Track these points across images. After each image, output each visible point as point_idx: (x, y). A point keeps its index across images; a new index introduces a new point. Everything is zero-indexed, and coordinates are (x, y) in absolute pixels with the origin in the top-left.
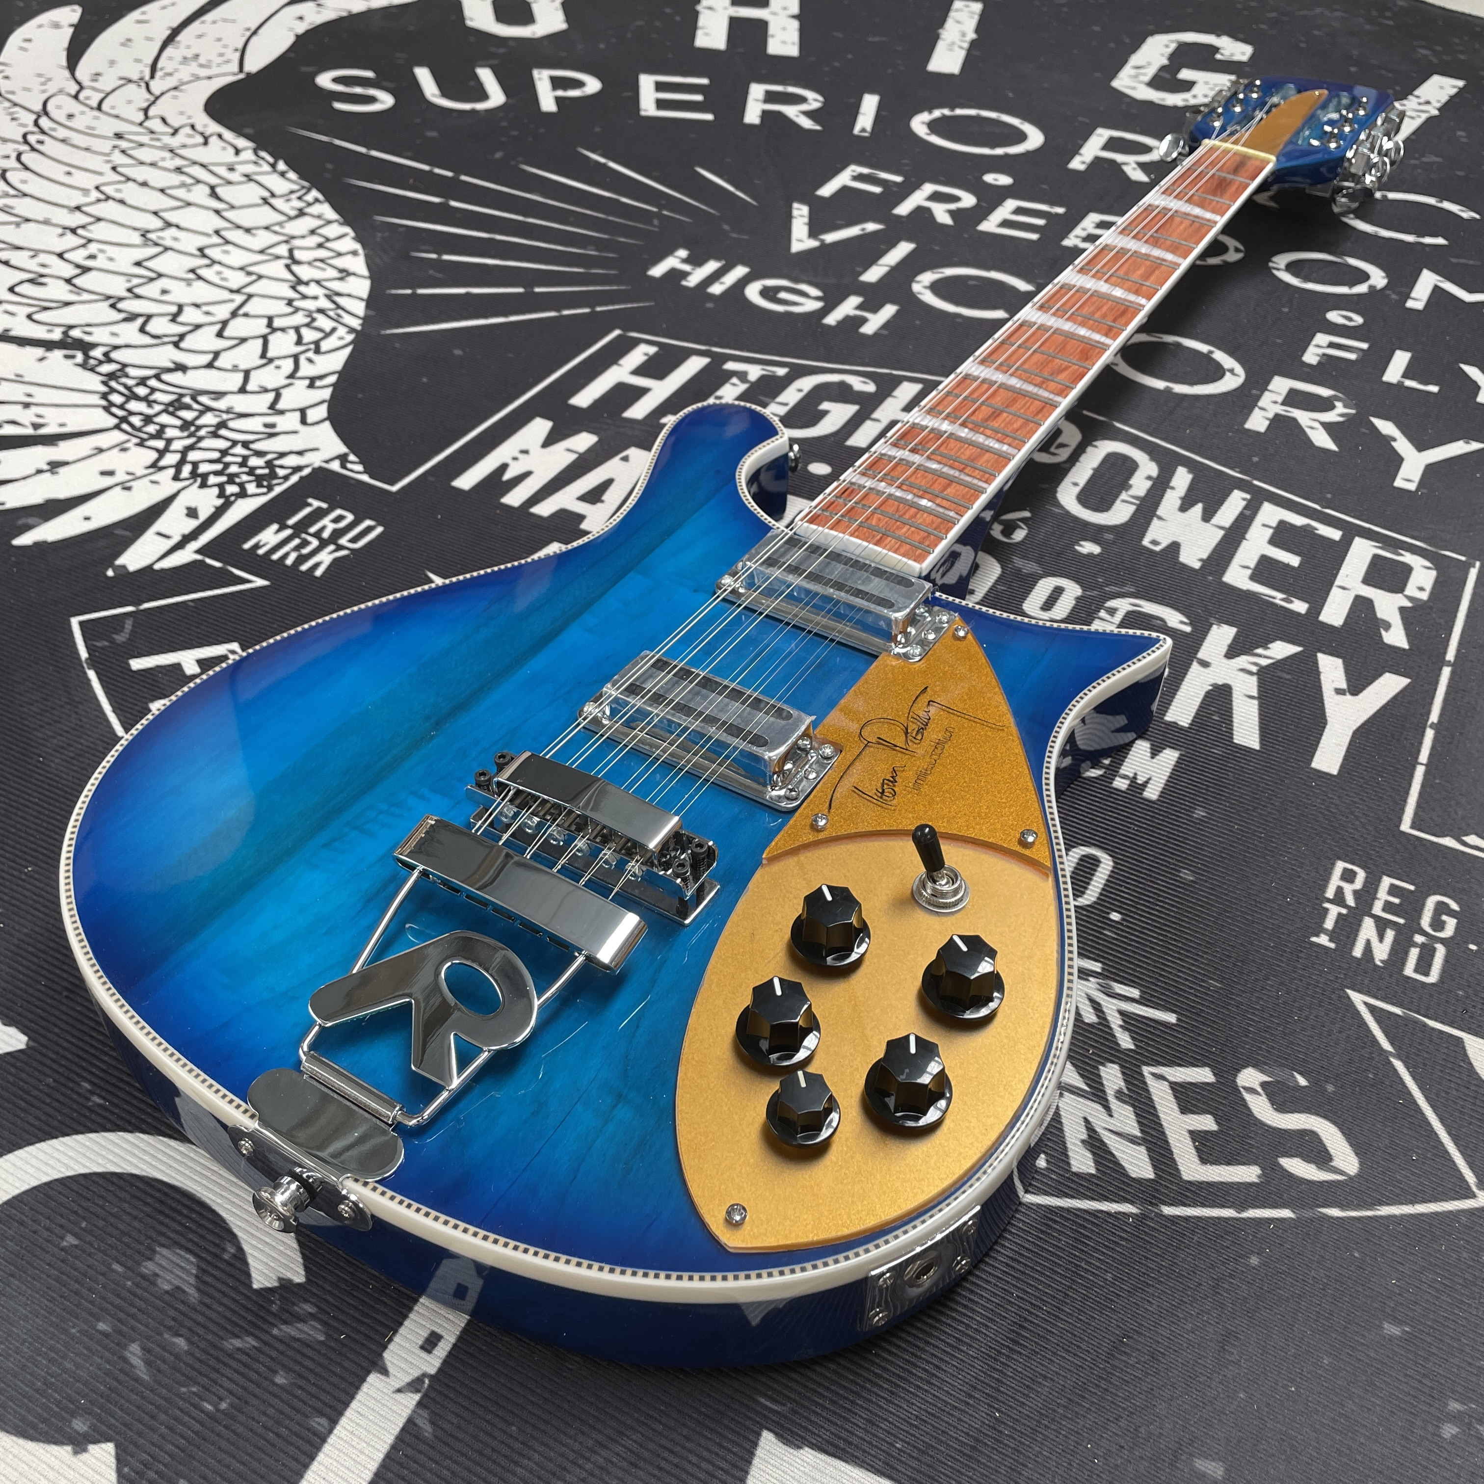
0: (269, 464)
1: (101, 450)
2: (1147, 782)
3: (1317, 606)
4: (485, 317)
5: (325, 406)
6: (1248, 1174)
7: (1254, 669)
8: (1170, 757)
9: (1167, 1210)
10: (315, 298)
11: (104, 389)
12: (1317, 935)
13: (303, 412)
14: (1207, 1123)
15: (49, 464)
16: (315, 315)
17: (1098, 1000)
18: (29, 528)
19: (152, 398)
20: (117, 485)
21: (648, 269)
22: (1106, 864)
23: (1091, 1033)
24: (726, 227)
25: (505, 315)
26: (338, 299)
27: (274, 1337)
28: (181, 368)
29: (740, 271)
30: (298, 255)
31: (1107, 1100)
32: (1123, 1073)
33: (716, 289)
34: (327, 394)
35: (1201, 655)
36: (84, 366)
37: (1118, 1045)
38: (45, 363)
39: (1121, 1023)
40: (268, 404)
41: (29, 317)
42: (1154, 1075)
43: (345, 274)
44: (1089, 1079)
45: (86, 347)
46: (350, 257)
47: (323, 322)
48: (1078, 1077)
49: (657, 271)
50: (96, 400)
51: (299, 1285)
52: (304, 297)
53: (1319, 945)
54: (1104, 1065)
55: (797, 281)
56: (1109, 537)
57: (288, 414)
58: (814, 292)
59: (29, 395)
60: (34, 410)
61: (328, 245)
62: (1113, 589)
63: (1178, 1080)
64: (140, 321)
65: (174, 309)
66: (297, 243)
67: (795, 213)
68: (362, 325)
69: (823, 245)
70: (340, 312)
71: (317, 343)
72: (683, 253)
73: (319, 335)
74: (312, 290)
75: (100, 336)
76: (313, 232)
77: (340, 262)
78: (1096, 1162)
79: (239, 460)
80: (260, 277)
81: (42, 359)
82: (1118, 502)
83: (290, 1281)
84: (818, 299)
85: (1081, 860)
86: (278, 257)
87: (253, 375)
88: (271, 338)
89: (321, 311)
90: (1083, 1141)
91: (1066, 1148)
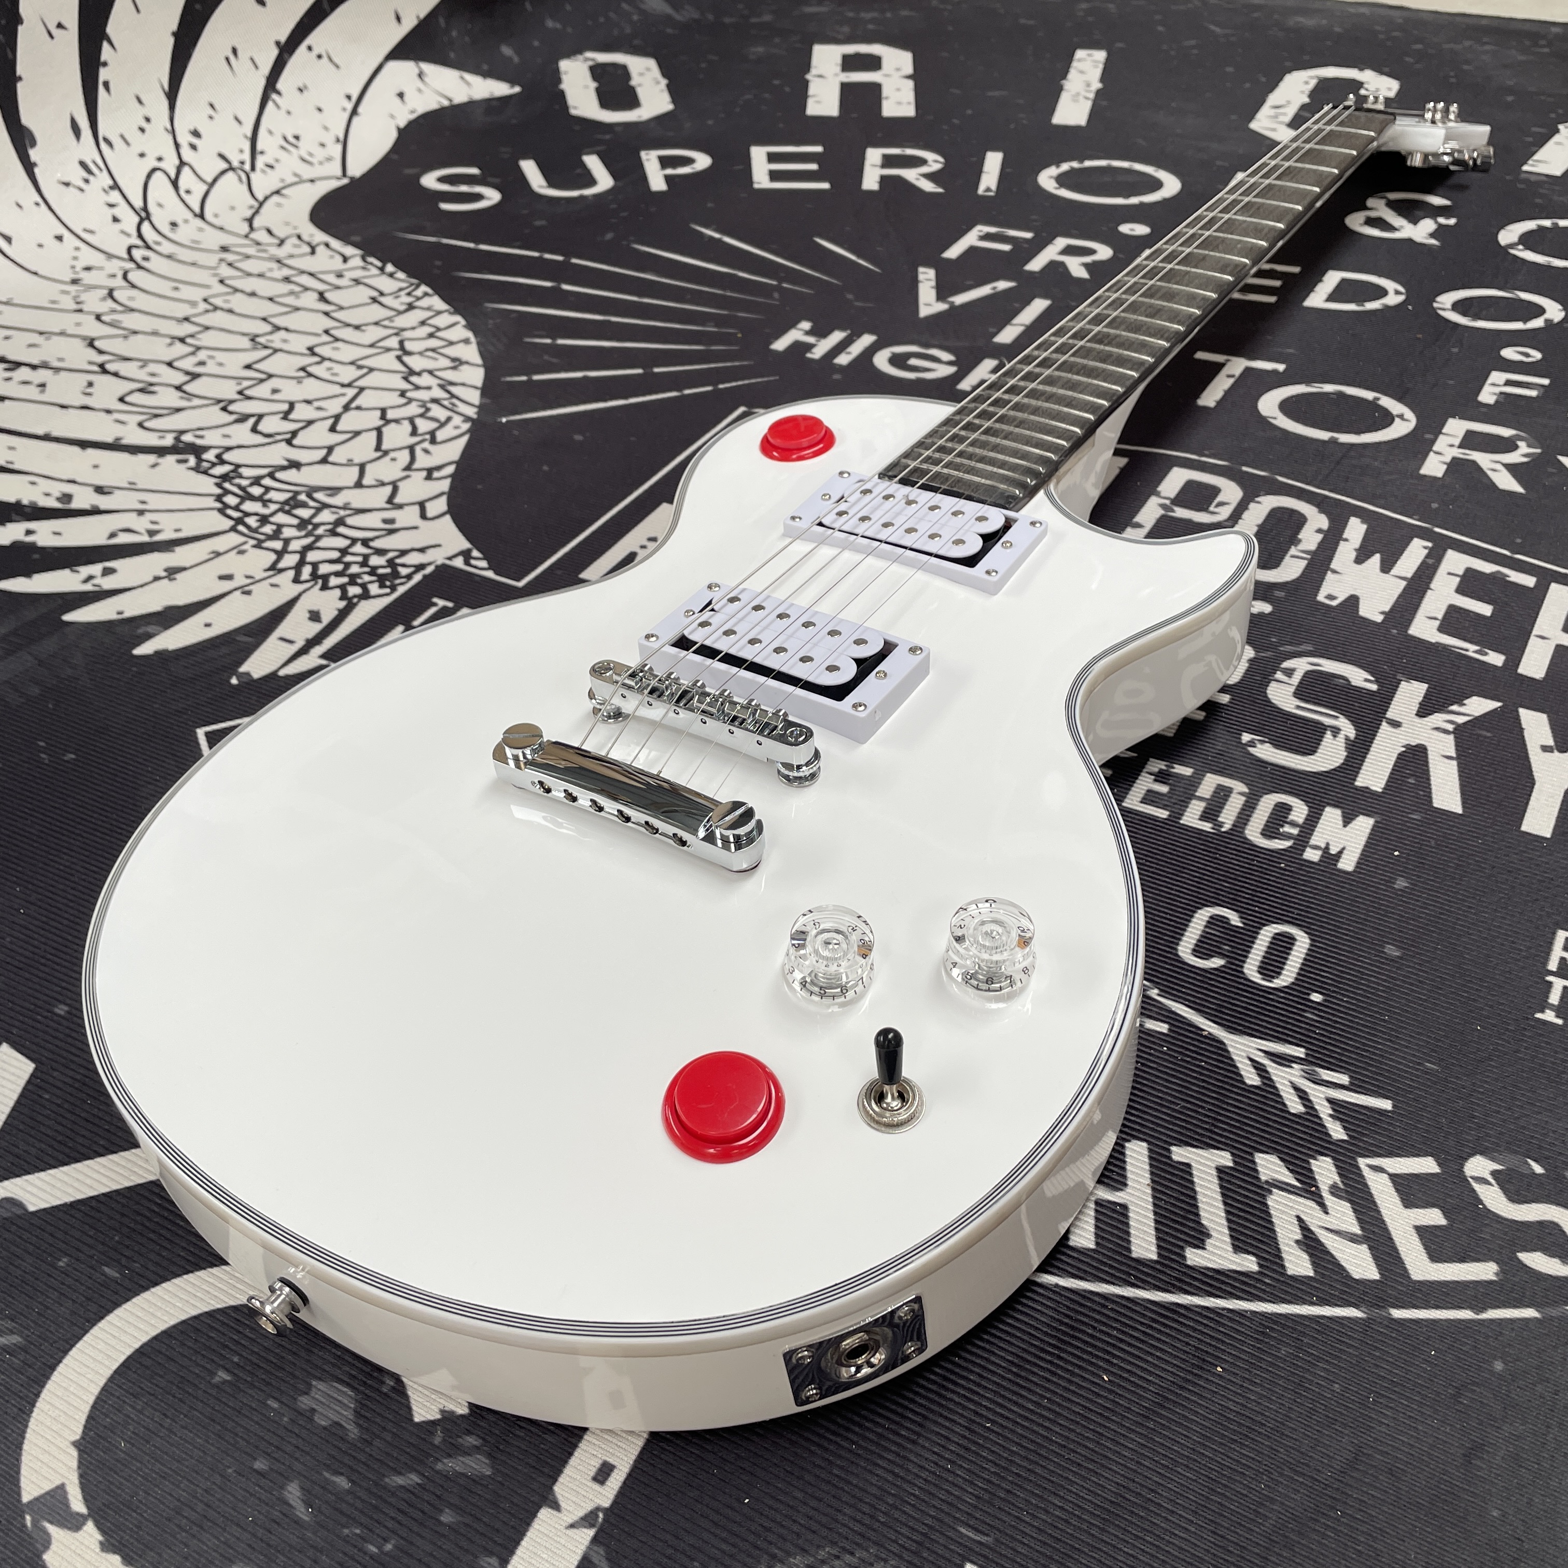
0: (391, 563)
1: (218, 554)
2: (1341, 852)
3: (1514, 659)
4: (605, 400)
5: (444, 499)
6: (1486, 1271)
7: (1450, 727)
8: (1364, 825)
9: (1397, 1313)
10: (429, 388)
11: (218, 491)
12: (1543, 1012)
13: (422, 505)
14: (1434, 1217)
15: (166, 570)
16: (429, 405)
17: (1303, 1088)
18: (149, 636)
19: (267, 497)
20: (236, 589)
21: (771, 343)
22: (1302, 942)
23: (1298, 1123)
24: (850, 296)
25: (626, 398)
26: (452, 389)
27: (438, 1472)
28: (295, 465)
29: (867, 340)
30: (409, 346)
31: (1321, 1197)
32: (1337, 1166)
33: (843, 359)
34: (445, 485)
35: (1389, 715)
36: (197, 469)
37: (1330, 1136)
38: (157, 468)
39: (1331, 1112)
40: (386, 498)
41: (140, 425)
42: (1372, 1167)
43: (457, 363)
44: (1298, 1173)
45: (197, 451)
46: (461, 345)
47: (438, 412)
48: (1287, 1173)
49: (780, 345)
50: (211, 502)
51: (462, 1416)
52: (417, 388)
53: (1545, 1023)
54: (1315, 1159)
55: (927, 346)
56: (1280, 594)
57: (406, 508)
58: (946, 356)
59: (143, 502)
60: (149, 516)
61: (439, 334)
62: (1289, 648)
63: (1399, 1171)
64: (252, 421)
65: (285, 407)
66: (407, 334)
67: (921, 277)
68: (478, 413)
69: (953, 307)
70: (455, 401)
71: (432, 434)
72: (806, 325)
73: (434, 425)
74: (425, 380)
75: (212, 438)
76: (423, 323)
77: (452, 351)
78: (1314, 1263)
79: (360, 559)
80: (371, 370)
81: (154, 466)
82: (1287, 559)
83: (452, 1413)
84: (950, 363)
85: (1274, 938)
86: (388, 350)
87: (369, 468)
88: (385, 430)
89: (435, 401)
90: (1297, 1242)
91: (1279, 1250)
